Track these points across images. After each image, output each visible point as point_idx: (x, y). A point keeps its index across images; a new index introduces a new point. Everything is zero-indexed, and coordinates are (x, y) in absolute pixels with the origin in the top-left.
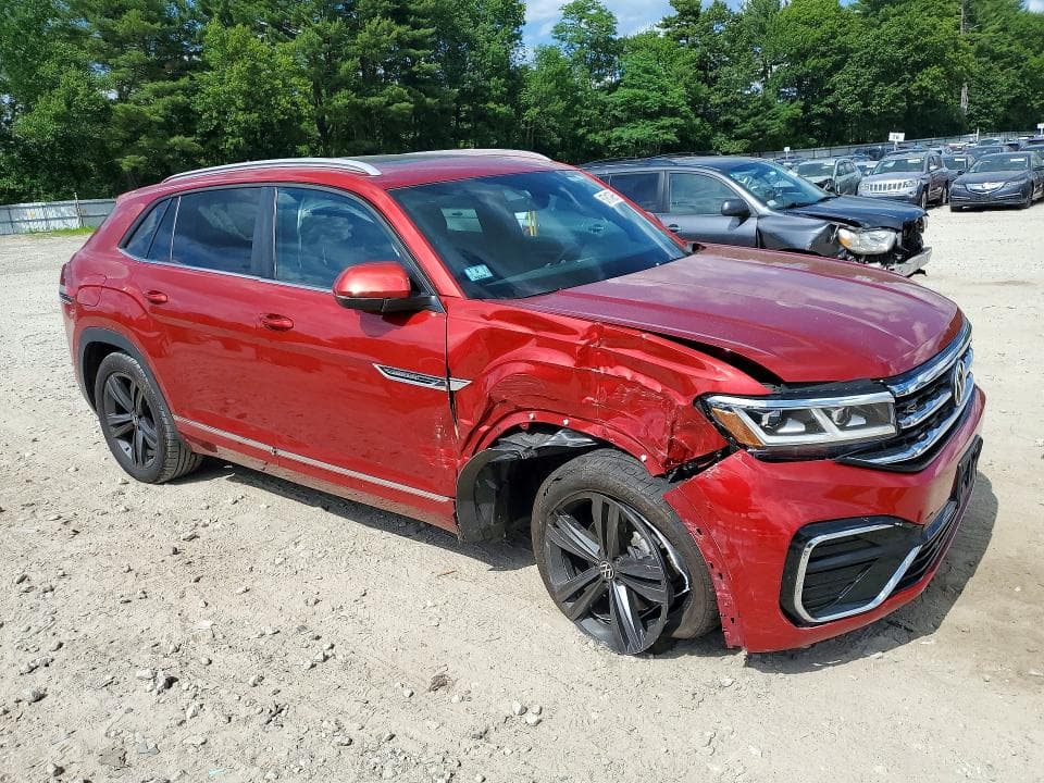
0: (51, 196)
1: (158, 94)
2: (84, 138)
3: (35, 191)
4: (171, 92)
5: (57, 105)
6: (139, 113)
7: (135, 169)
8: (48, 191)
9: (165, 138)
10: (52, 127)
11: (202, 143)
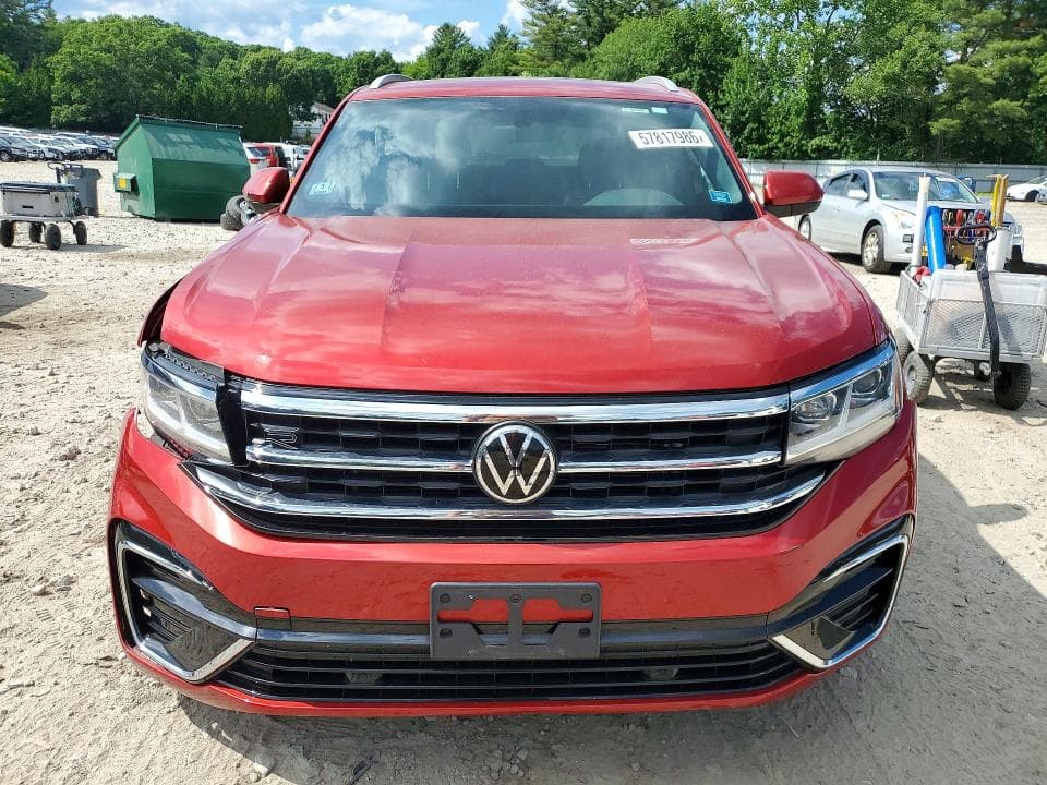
0: (857, 156)
1: (1001, 54)
2: (908, 100)
3: (845, 149)
4: (1017, 52)
5: (892, 66)
6: (971, 75)
7: (944, 133)
8: (855, 150)
9: (988, 102)
10: (879, 88)
11: (1030, 109)
